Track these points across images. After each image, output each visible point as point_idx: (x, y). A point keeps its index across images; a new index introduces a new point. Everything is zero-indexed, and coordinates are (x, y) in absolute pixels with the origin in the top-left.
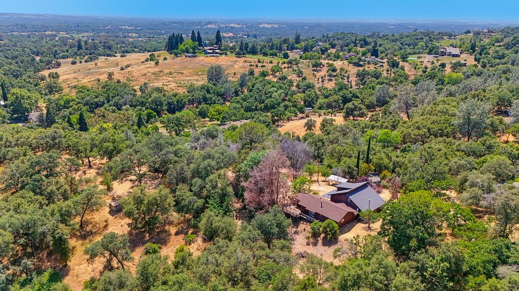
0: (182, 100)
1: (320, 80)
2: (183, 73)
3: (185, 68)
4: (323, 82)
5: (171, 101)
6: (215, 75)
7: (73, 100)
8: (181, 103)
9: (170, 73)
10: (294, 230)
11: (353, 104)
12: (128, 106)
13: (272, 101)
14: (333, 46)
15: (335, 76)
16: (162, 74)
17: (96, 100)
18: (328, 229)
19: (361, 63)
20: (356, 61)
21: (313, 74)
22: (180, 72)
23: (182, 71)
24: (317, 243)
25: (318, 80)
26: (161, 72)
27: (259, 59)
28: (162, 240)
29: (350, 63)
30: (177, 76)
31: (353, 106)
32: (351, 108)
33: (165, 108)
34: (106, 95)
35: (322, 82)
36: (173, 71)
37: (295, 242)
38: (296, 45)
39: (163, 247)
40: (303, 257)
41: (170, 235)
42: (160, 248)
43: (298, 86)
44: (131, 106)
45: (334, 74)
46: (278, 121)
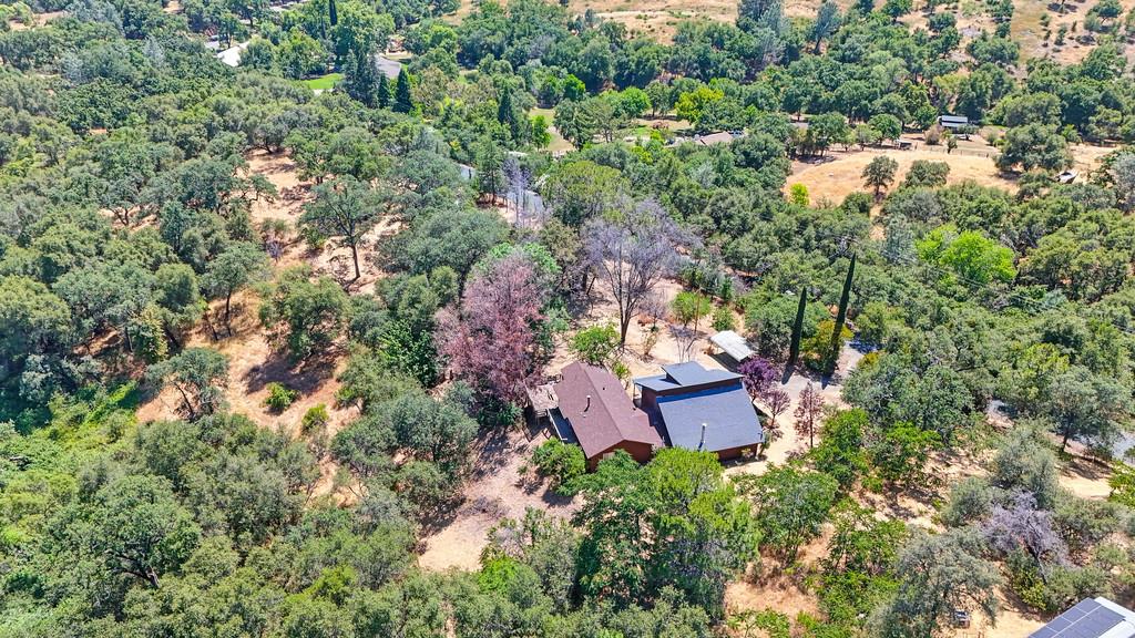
0: (648, 60)
1: (1054, 37)
4: (1059, 43)
5: (625, 59)
6: (759, 1)
8: (644, 68)
10: (525, 441)
11: (1032, 131)
12: (538, 61)
13: (856, 89)
15: (1105, 30)
18: (559, 468)
21: (1043, 18)
24: (537, 488)
25: (1047, 37)
28: (310, 385)
31: (1029, 138)
32: (1022, 142)
33: (613, 73)
34: (508, 32)
35: (1056, 43)
37: (503, 471)
39: (304, 397)
40: (484, 511)
41: (331, 376)
42: (293, 399)
43: (971, 50)
44: (544, 62)
45: (1107, 23)
46: (823, 145)
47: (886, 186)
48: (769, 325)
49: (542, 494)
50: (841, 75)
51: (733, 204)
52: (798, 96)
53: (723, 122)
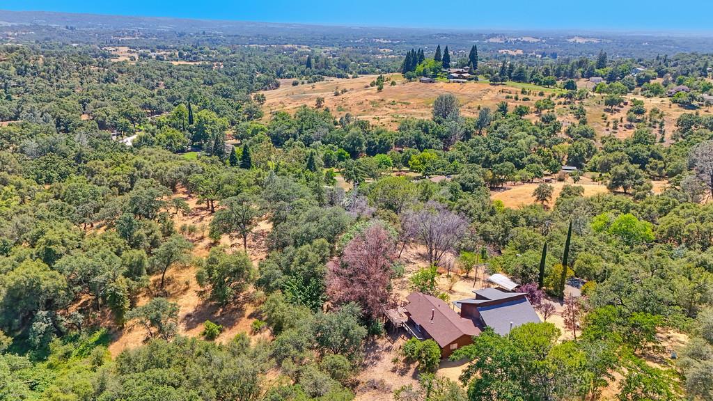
0: (386, 140)
1: (611, 125)
2: (408, 104)
3: (415, 96)
4: (615, 128)
5: (372, 140)
6: (444, 108)
7: (262, 130)
8: (384, 144)
9: (393, 103)
10: (389, 344)
11: (626, 168)
12: (320, 142)
13: (512, 152)
14: (661, 75)
15: (639, 121)
16: (382, 103)
17: (287, 131)
18: (424, 355)
19: (695, 103)
20: (685, 99)
21: (603, 116)
22: (405, 101)
23: (408, 101)
24: (406, 372)
25: (608, 125)
26: (382, 100)
27: (523, 89)
28: (230, 322)
29: (675, 102)
30: (400, 107)
31: (625, 172)
32: (621, 174)
33: (364, 148)
34: (299, 126)
35: (613, 129)
36: (397, 100)
37: (379, 363)
38: (596, 70)
39: (227, 330)
40: (375, 388)
41: (243, 316)
42: (221, 331)
43: (568, 132)
44: (323, 142)
45: (639, 117)
46: (502, 181)
47: (547, 201)
48: (525, 267)
49: (411, 375)
50: (501, 145)
51: (471, 207)
52: (477, 157)
53: (440, 170)
